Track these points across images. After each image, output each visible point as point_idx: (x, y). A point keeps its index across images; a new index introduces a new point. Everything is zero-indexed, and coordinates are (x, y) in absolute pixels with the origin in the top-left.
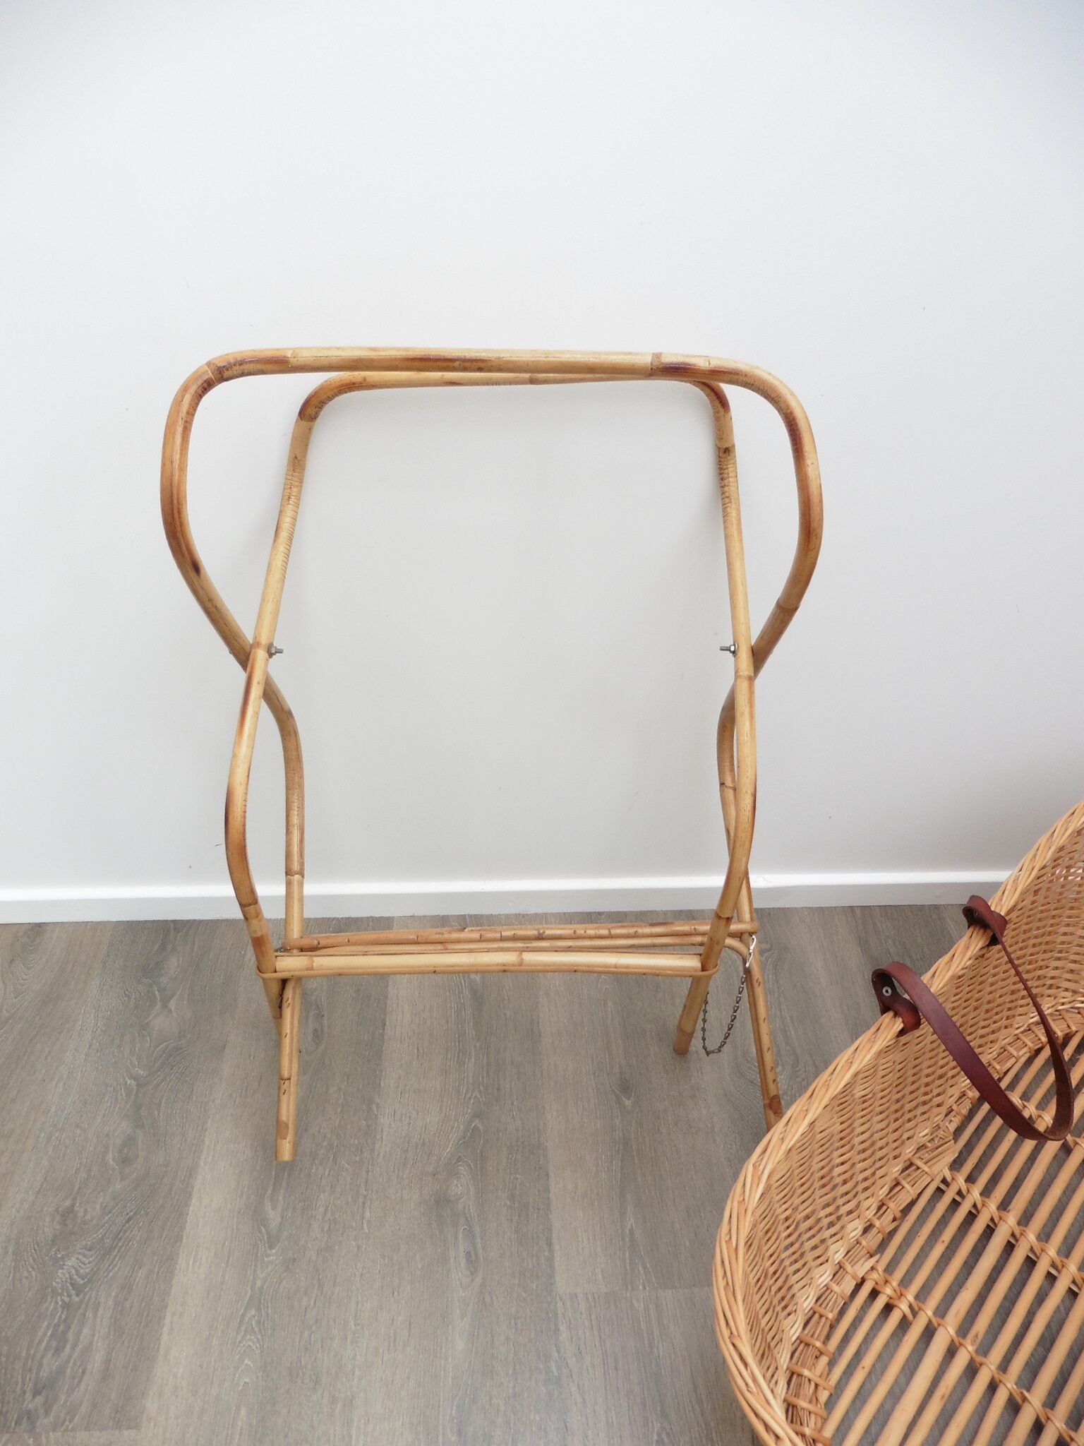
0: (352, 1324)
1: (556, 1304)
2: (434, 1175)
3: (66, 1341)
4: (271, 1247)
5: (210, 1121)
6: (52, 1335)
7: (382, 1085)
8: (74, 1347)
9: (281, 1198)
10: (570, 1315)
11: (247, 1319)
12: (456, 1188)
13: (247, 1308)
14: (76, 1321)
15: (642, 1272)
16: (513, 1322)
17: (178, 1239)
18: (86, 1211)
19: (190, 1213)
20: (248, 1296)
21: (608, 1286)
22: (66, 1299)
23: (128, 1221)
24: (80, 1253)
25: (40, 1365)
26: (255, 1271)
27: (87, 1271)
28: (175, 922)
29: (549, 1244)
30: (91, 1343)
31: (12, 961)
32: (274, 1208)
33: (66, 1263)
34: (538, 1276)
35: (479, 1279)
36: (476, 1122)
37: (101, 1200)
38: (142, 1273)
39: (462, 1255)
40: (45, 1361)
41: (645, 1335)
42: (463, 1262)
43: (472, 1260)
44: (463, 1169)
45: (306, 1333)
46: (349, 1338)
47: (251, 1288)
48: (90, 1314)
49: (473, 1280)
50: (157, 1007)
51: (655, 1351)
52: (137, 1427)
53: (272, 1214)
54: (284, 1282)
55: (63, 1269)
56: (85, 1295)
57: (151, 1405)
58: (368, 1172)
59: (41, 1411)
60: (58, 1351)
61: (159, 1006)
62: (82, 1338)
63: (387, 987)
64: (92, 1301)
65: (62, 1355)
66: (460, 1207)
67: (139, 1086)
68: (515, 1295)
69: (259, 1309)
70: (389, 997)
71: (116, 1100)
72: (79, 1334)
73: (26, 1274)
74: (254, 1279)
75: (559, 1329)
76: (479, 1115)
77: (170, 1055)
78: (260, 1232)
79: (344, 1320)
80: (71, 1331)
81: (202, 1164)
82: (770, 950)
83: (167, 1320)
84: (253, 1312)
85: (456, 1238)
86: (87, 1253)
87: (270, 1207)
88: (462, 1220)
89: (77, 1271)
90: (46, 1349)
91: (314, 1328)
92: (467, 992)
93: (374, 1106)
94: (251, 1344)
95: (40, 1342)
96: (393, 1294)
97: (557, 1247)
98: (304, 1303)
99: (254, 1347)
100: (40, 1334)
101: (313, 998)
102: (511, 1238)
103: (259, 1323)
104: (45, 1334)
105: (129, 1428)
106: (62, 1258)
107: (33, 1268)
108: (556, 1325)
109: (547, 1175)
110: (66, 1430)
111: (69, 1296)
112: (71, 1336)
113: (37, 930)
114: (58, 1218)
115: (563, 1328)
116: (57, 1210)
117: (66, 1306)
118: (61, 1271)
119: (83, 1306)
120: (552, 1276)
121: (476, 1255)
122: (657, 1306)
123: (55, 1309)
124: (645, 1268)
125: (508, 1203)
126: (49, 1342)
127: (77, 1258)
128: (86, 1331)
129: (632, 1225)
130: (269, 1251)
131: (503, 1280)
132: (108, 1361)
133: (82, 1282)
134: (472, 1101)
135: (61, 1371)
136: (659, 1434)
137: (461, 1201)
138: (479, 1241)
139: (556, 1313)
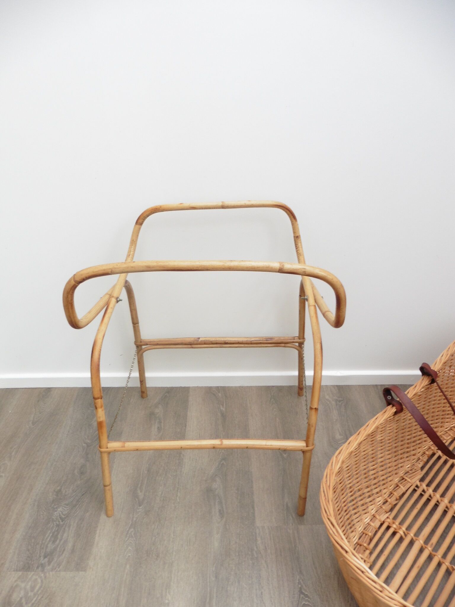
0: (172, 535)
1: (256, 530)
2: (206, 481)
3: (57, 538)
4: (140, 506)
5: (116, 460)
6: (52, 536)
8: (61, 540)
9: (144, 488)
10: (262, 534)
11: (130, 532)
12: (215, 486)
13: (130, 528)
14: (61, 531)
15: (291, 519)
16: (238, 536)
18: (66, 491)
20: (130, 524)
21: (277, 524)
22: (58, 523)
23: (82, 495)
24: (63, 506)
25: (47, 547)
26: (133, 514)
27: (66, 513)
29: (253, 508)
30: (67, 539)
31: (38, 401)
32: (141, 492)
33: (58, 510)
34: (248, 519)
35: (224, 519)
36: (223, 462)
37: (72, 487)
38: (88, 514)
39: (217, 510)
40: (49, 545)
41: (293, 542)
42: (218, 514)
43: (221, 513)
44: (218, 479)
45: (154, 538)
46: (171, 540)
47: (132, 521)
48: (67, 529)
49: (222, 520)
51: (297, 549)
52: (85, 571)
53: (140, 494)
54: (145, 519)
55: (57, 512)
56: (65, 521)
57: (91, 563)
58: (179, 479)
59: (47, 564)
60: (54, 542)
62: (64, 537)
63: (187, 412)
64: (68, 524)
65: (56, 544)
66: (217, 493)
67: (88, 446)
68: (239, 526)
69: (134, 529)
71: (79, 451)
72: (62, 536)
73: (42, 513)
74: (133, 518)
75: (257, 539)
76: (224, 459)
78: (135, 500)
79: (169, 533)
80: (60, 534)
82: (343, 400)
83: (98, 532)
84: (132, 530)
85: (215, 504)
86: (66, 506)
87: (139, 491)
88: (217, 498)
89: (62, 513)
90: (50, 541)
91: (157, 536)
92: (219, 414)
93: (182, 455)
94: (131, 541)
95: (47, 539)
96: (189, 524)
97: (256, 509)
98: (153, 527)
99: (133, 543)
100: (47, 536)
101: (157, 416)
102: (237, 505)
103: (134, 534)
104: (49, 536)
105: (82, 571)
106: (56, 508)
107: (44, 511)
109: (252, 481)
110: (57, 571)
111: (59, 522)
112: (59, 536)
114: (55, 493)
115: (259, 539)
116: (54, 491)
117: (58, 526)
118: (56, 512)
119: (64, 526)
120: (254, 519)
121: (223, 510)
122: (298, 532)
123: (53, 526)
124: (292, 517)
125: (236, 492)
126: (51, 538)
127: (62, 508)
128: (65, 535)
129: (287, 501)
131: (234, 520)
132: (74, 546)
133: (64, 517)
134: (221, 454)
135: (55, 549)
136: (299, 580)
137: (217, 490)
138: (224, 505)
139: (256, 533)
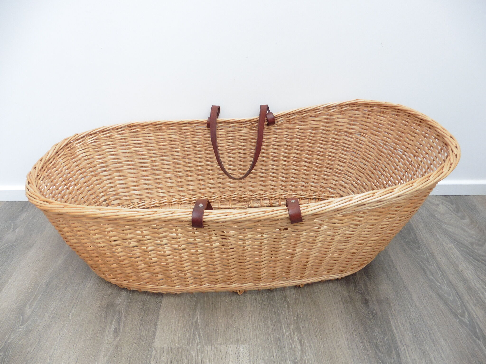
2: (110, 295)
4: (21, 325)
9: (35, 304)
10: (158, 356)
12: (118, 301)
15: (198, 337)
16: (129, 359)
20: (2, 346)
21: (180, 344)
26: (10, 334)
29: (156, 325)
34: (146, 339)
35: (117, 340)
39: (112, 329)
42: (112, 332)
43: (116, 332)
47: (5, 343)
49: (114, 340)
50: (10, 231)
66: (118, 309)
68: (133, 347)
69: (5, 352)
75: (151, 363)
77: (8, 248)
78: (19, 318)
79: (45, 357)
85: (112, 322)
87: (28, 308)
88: (117, 314)
91: (29, 361)
96: (74, 346)
97: (159, 326)
98: (28, 350)
102: (138, 322)
103: (3, 359)
108: (150, 361)
115: (153, 363)
120: (153, 339)
121: (119, 329)
124: (200, 336)
125: (141, 307)
129: (198, 317)
130: (20, 327)
131: (129, 340)
137: (119, 306)
138: (122, 323)
139: (151, 356)
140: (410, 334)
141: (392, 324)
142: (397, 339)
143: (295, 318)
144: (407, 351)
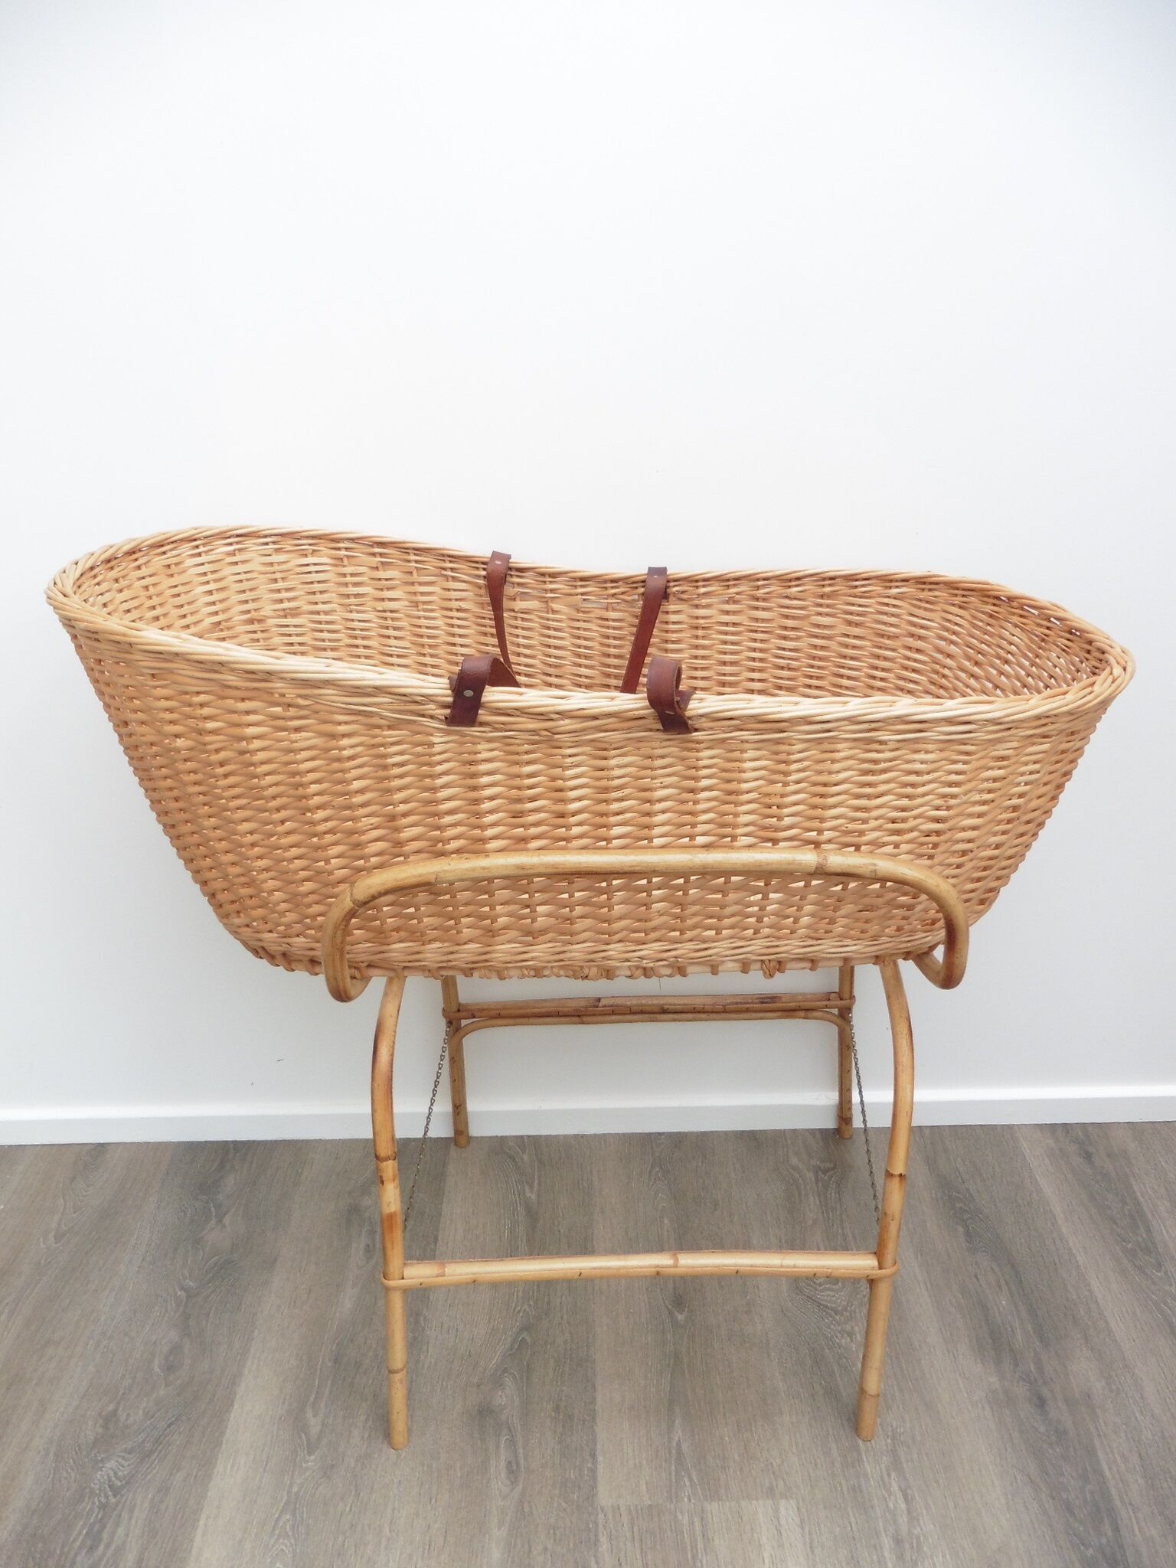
0: (387, 1530)
1: (598, 1515)
2: (478, 1386)
3: (100, 1540)
4: (310, 1453)
5: (256, 1331)
6: (87, 1534)
7: (431, 1298)
8: (108, 1546)
9: (322, 1406)
10: (611, 1526)
11: (281, 1524)
12: (501, 1398)
13: (282, 1513)
14: (111, 1521)
15: (688, 1484)
16: (552, 1531)
17: (218, 1444)
18: (128, 1416)
19: (231, 1419)
20: (284, 1501)
21: (652, 1498)
22: (103, 1500)
23: (169, 1426)
24: (119, 1456)
26: (292, 1476)
27: (126, 1473)
28: (235, 1143)
29: (593, 1456)
30: (124, 1543)
31: (73, 1179)
32: (315, 1416)
33: (107, 1465)
34: (579, 1487)
35: (519, 1489)
36: (525, 1335)
37: (145, 1405)
38: (179, 1477)
39: (503, 1464)
40: (79, 1559)
41: (689, 1548)
42: (503, 1474)
43: (512, 1470)
44: (508, 1381)
45: (341, 1539)
46: (384, 1543)
47: (288, 1493)
48: (125, 1515)
49: (512, 1490)
53: (313, 1421)
54: (321, 1488)
55: (102, 1471)
56: (122, 1496)
60: (92, 1549)
61: (213, 1221)
62: (116, 1538)
63: (441, 1204)
64: (128, 1503)
65: (95, 1554)
66: (503, 1418)
67: (189, 1297)
68: (555, 1505)
69: (294, 1514)
70: (443, 1213)
71: (166, 1311)
72: (112, 1535)
73: (65, 1474)
74: (291, 1485)
75: (598, 1541)
76: (526, 1328)
77: (222, 1268)
78: (300, 1438)
79: (379, 1526)
80: (106, 1531)
81: (246, 1372)
82: (833, 1169)
83: (201, 1523)
84: (288, 1517)
85: (498, 1447)
86: (127, 1456)
87: (311, 1415)
88: (505, 1431)
89: (116, 1473)
90: (80, 1548)
91: (348, 1534)
92: (521, 1210)
93: (422, 1319)
94: (284, 1548)
95: (74, 1541)
96: (431, 1501)
97: (600, 1458)
98: (340, 1508)
99: (287, 1551)
100: (75, 1533)
101: (367, 1215)
102: (553, 1449)
103: (293, 1527)
104: (80, 1533)
106: (102, 1461)
107: (73, 1469)
108: (596, 1536)
109: (594, 1387)
111: (107, 1497)
112: (105, 1536)
113: (100, 1149)
114: (101, 1422)
115: (603, 1539)
116: (100, 1414)
117: (103, 1507)
118: (100, 1473)
119: (119, 1508)
120: (594, 1487)
121: (518, 1464)
122: (702, 1519)
123: (92, 1509)
124: (691, 1480)
125: (553, 1414)
126: (83, 1541)
127: (117, 1461)
128: (121, 1531)
129: (679, 1438)
130: (307, 1457)
131: (543, 1489)
132: (140, 1560)
133: (119, 1484)
134: (521, 1314)
137: (505, 1412)
138: (521, 1451)
139: (597, 1524)
140: (1141, 1481)
141: (1101, 1454)
142: (1113, 1491)
143: (889, 1441)
144: (1133, 1519)
